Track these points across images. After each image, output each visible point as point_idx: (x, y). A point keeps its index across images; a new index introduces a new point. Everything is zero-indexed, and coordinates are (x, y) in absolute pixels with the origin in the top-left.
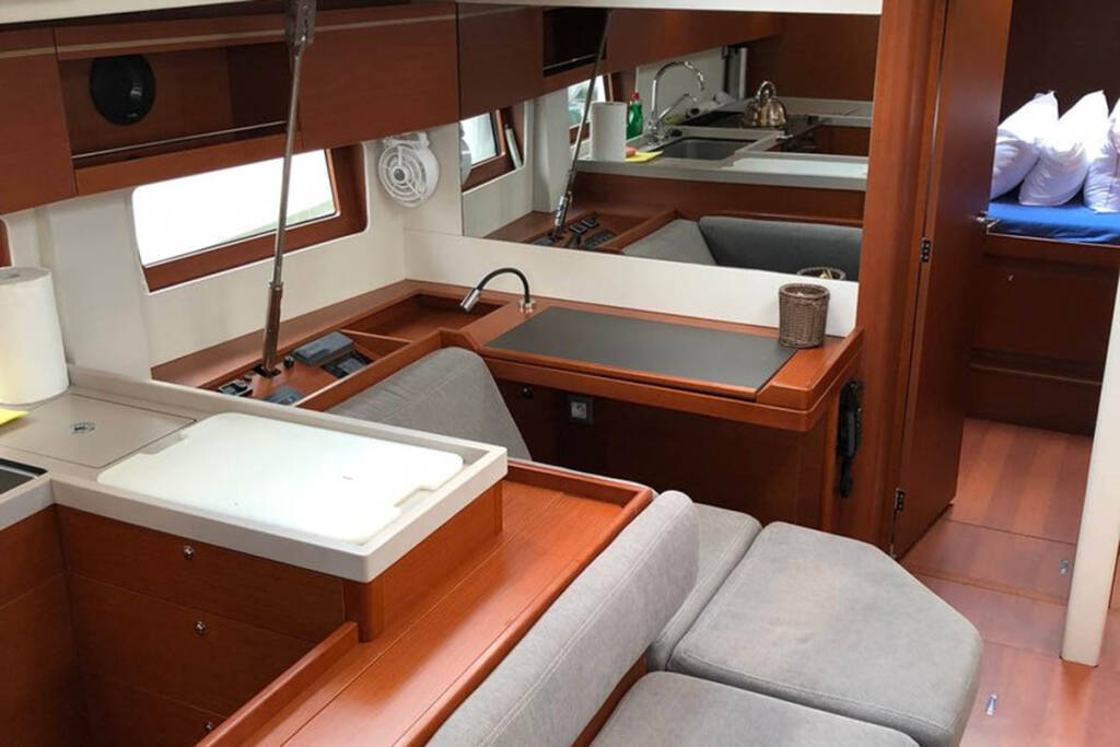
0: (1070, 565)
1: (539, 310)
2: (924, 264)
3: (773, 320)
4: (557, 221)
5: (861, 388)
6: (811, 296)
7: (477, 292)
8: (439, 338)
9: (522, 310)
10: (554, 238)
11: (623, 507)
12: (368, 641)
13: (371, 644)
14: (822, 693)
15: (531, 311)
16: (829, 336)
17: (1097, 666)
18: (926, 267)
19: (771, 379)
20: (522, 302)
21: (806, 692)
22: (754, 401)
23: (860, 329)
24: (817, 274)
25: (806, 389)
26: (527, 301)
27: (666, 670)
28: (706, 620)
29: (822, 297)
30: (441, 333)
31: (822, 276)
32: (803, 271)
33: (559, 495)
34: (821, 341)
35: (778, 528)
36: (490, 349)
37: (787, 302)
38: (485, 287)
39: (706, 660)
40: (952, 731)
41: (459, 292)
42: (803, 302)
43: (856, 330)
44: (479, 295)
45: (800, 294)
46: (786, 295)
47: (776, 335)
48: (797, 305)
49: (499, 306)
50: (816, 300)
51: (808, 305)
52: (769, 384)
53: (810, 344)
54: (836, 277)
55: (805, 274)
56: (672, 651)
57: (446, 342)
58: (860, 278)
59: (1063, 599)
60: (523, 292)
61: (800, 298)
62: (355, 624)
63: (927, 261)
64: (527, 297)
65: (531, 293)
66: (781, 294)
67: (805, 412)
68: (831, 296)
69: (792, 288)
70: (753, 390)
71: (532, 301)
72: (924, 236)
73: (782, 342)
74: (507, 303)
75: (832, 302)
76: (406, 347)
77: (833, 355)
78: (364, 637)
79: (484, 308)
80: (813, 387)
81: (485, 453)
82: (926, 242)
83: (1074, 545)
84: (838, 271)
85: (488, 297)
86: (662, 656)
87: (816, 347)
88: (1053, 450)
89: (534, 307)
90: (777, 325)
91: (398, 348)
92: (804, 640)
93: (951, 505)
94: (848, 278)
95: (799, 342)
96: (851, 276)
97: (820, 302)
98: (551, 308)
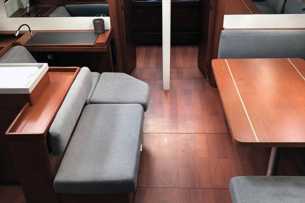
0: (162, 72)
1: (34, 34)
2: (122, 11)
3: (93, 28)
4: (28, 11)
5: (114, 41)
6: (100, 21)
7: (18, 31)
8: (12, 44)
9: (29, 34)
10: (28, 15)
11: (75, 72)
12: (32, 106)
13: (33, 106)
14: (122, 101)
15: (32, 34)
16: (106, 30)
17: (170, 90)
18: (123, 11)
19: (96, 41)
20: (29, 32)
21: (119, 101)
22: (94, 46)
23: (112, 27)
24: (100, 16)
25: (105, 42)
26: (30, 32)
27: (89, 104)
28: (95, 93)
29: (102, 21)
30: (12, 43)
31: (101, 16)
32: (96, 15)
33: (59, 72)
34: (104, 31)
35: (104, 74)
36: (26, 45)
37: (95, 23)
38: (20, 30)
39: (98, 100)
40: (147, 102)
41: (14, 32)
42: (99, 23)
43: (111, 27)
44: (19, 32)
45: (98, 21)
46: (95, 21)
47: (94, 31)
48: (98, 24)
49: (24, 34)
50: (101, 22)
51: (100, 23)
52: (96, 42)
53: (102, 32)
54: (104, 16)
55: (97, 16)
56: (90, 100)
57: (14, 45)
58: (110, 15)
59: (161, 78)
60: (29, 30)
61: (98, 22)
62: (28, 103)
63: (123, 10)
64: (30, 31)
65: (31, 30)
66: (93, 21)
67: (105, 47)
68: (105, 20)
69: (95, 20)
70: (93, 44)
71: (32, 32)
72: (121, 4)
73: (95, 33)
74: (25, 33)
75: (105, 22)
76: (5, 48)
77: (107, 34)
78: (31, 105)
79: (20, 35)
80: (106, 41)
81: (43, 65)
82: (122, 6)
83: (162, 68)
84: (104, 15)
85: (21, 33)
86: (88, 102)
87: (103, 33)
88: (155, 49)
89: (32, 33)
90: (94, 29)
91: (3, 48)
92: (116, 93)
93: (136, 65)
94: (107, 16)
95: (99, 32)
96: (108, 16)
97: (102, 22)
98: (36, 33)
